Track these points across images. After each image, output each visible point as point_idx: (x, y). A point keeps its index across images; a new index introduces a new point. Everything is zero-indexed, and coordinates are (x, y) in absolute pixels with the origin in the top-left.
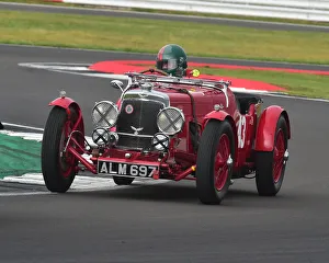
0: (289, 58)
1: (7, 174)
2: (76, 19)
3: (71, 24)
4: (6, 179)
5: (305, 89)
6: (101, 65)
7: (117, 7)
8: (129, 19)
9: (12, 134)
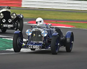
0: (76, 19)
1: (7, 49)
2: (25, 11)
3: (24, 12)
4: (7, 50)
5: (80, 26)
6: (31, 22)
7: (35, 8)
8: (38, 11)
9: (8, 39)
